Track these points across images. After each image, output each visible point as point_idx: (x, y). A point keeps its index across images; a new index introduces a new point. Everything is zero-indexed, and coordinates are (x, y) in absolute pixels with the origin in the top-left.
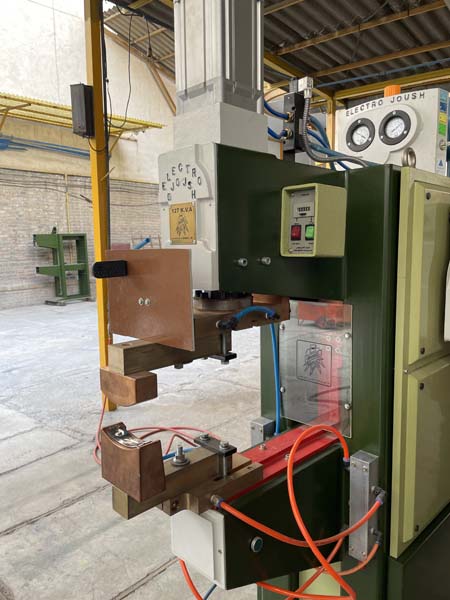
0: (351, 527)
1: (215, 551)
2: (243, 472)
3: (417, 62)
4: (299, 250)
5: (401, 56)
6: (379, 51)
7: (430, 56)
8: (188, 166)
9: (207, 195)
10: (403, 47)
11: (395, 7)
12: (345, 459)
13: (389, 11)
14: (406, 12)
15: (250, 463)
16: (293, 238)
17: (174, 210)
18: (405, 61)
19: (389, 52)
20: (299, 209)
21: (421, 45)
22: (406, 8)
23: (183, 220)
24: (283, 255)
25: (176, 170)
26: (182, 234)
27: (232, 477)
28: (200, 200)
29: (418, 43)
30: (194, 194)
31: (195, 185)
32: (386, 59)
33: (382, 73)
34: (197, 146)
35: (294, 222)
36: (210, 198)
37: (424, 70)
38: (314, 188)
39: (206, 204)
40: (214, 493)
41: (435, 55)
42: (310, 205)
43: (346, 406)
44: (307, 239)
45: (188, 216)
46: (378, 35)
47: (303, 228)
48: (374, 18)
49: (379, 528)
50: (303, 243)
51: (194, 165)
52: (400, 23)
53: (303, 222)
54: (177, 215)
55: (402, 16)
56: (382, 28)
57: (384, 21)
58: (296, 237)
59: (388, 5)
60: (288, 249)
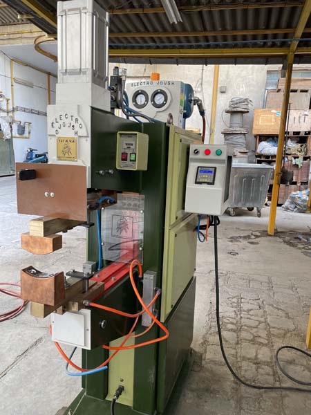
0: (143, 311)
1: (86, 330)
2: (95, 287)
3: (146, 42)
4: (127, 166)
5: (137, 36)
6: (124, 30)
7: (153, 40)
8: (72, 116)
9: (86, 135)
10: (138, 31)
11: (135, 4)
12: (140, 276)
13: (132, 7)
14: (141, 9)
15: (96, 283)
16: (122, 160)
17: (60, 140)
18: (139, 40)
19: (129, 31)
20: (127, 144)
21: (148, 31)
22: (142, 6)
23: (67, 147)
24: (117, 168)
25: (63, 117)
26: (67, 155)
27: (91, 290)
28: (80, 137)
29: (147, 30)
30: (76, 133)
31: (77, 127)
32: (128, 36)
33: (125, 45)
34: (78, 106)
35: (123, 151)
36: (87, 137)
37: (149, 47)
38: (136, 134)
39: (84, 139)
40: (85, 299)
41: (156, 40)
42: (134, 143)
43: (141, 249)
44: (131, 161)
45: (71, 145)
46: (124, 19)
47: (129, 155)
48: (122, 8)
49: (156, 308)
50: (128, 162)
51: (76, 116)
52: (137, 15)
53: (129, 152)
54: (63, 143)
55: (139, 11)
56: (126, 16)
57: (128, 11)
58: (124, 159)
59: (131, 2)
60: (120, 165)
